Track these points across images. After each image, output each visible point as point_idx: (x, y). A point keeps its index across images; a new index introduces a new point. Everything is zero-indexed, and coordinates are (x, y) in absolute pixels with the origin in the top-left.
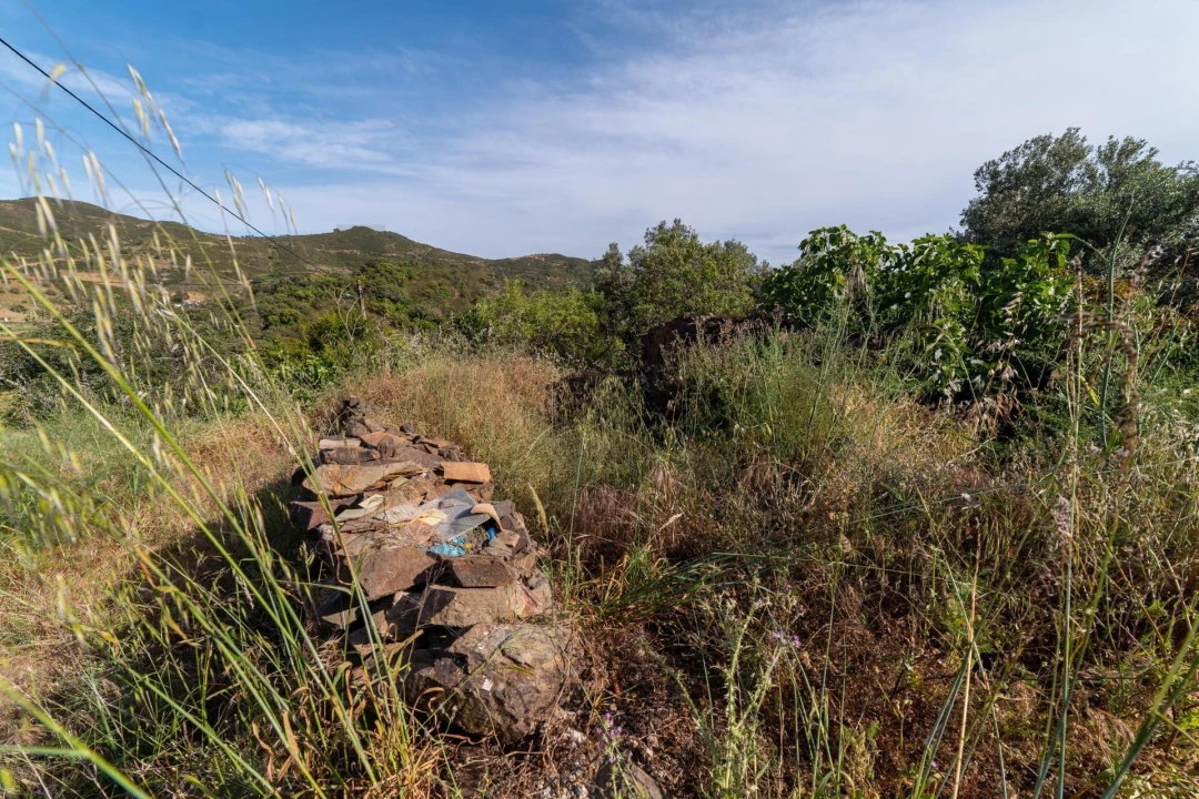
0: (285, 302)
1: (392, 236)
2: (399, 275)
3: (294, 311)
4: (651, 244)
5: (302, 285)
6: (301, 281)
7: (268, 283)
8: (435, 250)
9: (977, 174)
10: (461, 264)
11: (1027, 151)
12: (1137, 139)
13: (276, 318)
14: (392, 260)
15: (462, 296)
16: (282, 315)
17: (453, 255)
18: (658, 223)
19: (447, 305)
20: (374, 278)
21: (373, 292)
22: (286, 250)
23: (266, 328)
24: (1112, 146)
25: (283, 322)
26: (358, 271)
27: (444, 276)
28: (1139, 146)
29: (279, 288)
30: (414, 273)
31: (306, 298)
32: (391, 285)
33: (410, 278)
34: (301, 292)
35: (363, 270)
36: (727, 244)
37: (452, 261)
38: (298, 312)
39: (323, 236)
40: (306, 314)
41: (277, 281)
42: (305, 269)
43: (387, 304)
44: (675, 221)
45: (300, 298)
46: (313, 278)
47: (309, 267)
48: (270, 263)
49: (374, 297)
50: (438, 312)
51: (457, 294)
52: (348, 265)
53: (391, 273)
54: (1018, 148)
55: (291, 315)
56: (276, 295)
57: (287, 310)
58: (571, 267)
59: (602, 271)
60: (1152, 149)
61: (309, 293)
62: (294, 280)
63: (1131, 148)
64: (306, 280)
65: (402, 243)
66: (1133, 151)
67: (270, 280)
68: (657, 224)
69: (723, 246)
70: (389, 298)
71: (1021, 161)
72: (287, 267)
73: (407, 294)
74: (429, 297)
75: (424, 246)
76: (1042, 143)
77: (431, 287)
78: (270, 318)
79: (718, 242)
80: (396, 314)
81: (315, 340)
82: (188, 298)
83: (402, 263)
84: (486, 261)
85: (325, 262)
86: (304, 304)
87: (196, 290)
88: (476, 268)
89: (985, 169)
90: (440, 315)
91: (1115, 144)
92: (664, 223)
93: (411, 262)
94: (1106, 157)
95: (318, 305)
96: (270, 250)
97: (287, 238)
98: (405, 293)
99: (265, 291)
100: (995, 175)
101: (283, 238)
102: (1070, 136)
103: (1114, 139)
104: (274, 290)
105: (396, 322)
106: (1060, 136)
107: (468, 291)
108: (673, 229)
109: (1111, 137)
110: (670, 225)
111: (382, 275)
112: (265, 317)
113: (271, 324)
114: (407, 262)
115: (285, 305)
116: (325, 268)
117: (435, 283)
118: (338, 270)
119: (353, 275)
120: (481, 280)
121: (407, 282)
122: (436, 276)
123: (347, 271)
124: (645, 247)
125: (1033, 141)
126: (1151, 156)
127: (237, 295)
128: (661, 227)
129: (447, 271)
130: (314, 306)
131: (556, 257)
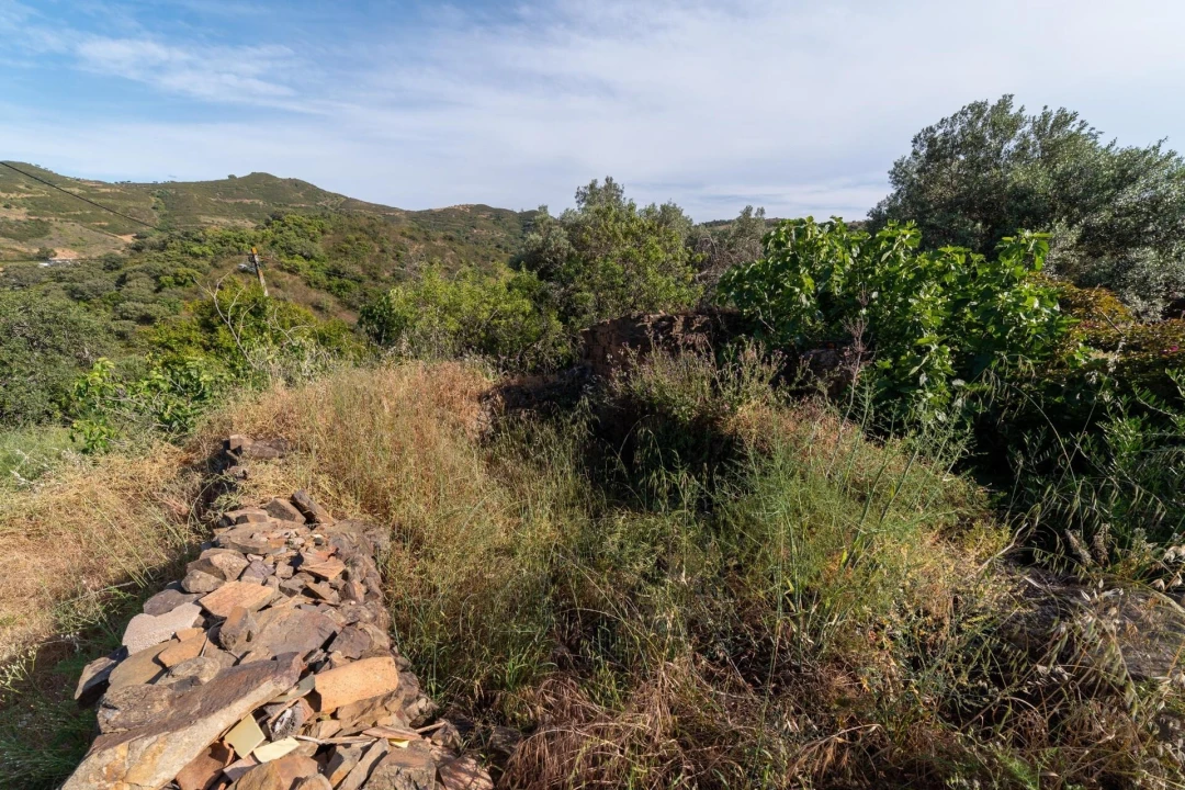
0: (178, 260)
1: (297, 185)
2: (310, 229)
3: (190, 271)
4: (583, 206)
5: (198, 241)
6: (195, 236)
7: (155, 238)
8: (349, 200)
9: (915, 141)
10: (380, 218)
11: (964, 118)
12: (1069, 111)
13: (170, 279)
14: (301, 211)
15: (383, 251)
16: (176, 275)
17: (369, 206)
18: (590, 182)
19: (368, 262)
20: (281, 232)
21: (282, 248)
22: (174, 197)
23: (158, 290)
24: (1046, 116)
25: (178, 284)
26: (262, 224)
27: (361, 230)
28: (1073, 118)
29: (169, 245)
30: (328, 226)
31: (204, 255)
32: (302, 240)
33: (323, 232)
34: (196, 249)
35: (268, 223)
36: (663, 208)
37: (369, 213)
38: (195, 271)
39: (217, 183)
40: (206, 274)
41: (166, 236)
42: (199, 222)
43: (299, 262)
44: (607, 180)
45: (196, 256)
46: (209, 232)
47: (203, 219)
48: (156, 214)
49: (283, 254)
50: (357, 270)
51: (377, 249)
52: (250, 216)
53: (300, 226)
54: (955, 115)
55: (188, 275)
56: (167, 252)
57: (182, 270)
58: (498, 218)
59: (532, 237)
60: (1082, 122)
61: (206, 249)
62: (187, 234)
63: (1063, 119)
64: (201, 234)
65: (312, 192)
66: (1066, 123)
67: (157, 234)
68: (588, 183)
69: (659, 209)
70: (301, 254)
71: (958, 128)
72: (177, 218)
73: (321, 250)
74: (346, 253)
75: (336, 196)
76: (978, 109)
77: (349, 242)
78: (162, 279)
79: (654, 205)
80: (311, 272)
81: (207, 320)
82: (56, 255)
83: (312, 214)
84: (407, 212)
85: (222, 213)
86: (201, 262)
87: (65, 246)
88: (396, 220)
89: (922, 136)
90: (361, 273)
91: (1051, 114)
92: (595, 182)
93: (323, 215)
94: (1039, 128)
95: (218, 264)
96: (153, 199)
97: (173, 185)
98: (319, 249)
99: (152, 247)
100: (932, 142)
101: (166, 185)
102: (1005, 103)
103: (1048, 110)
104: (163, 247)
105: (312, 281)
106: (995, 103)
107: (389, 246)
108: (606, 188)
109: (1045, 107)
110: (601, 184)
111: (290, 229)
112: (156, 278)
113: (164, 286)
114: (319, 214)
115: (178, 263)
116: (223, 220)
117: (351, 237)
118: (239, 222)
119: (257, 229)
120: (403, 234)
121: (320, 237)
122: (353, 229)
123: (250, 223)
124: (576, 209)
125: (969, 108)
126: (1081, 129)
127: (118, 252)
128: (592, 186)
129: (364, 223)
130: (214, 264)
131: (482, 208)
